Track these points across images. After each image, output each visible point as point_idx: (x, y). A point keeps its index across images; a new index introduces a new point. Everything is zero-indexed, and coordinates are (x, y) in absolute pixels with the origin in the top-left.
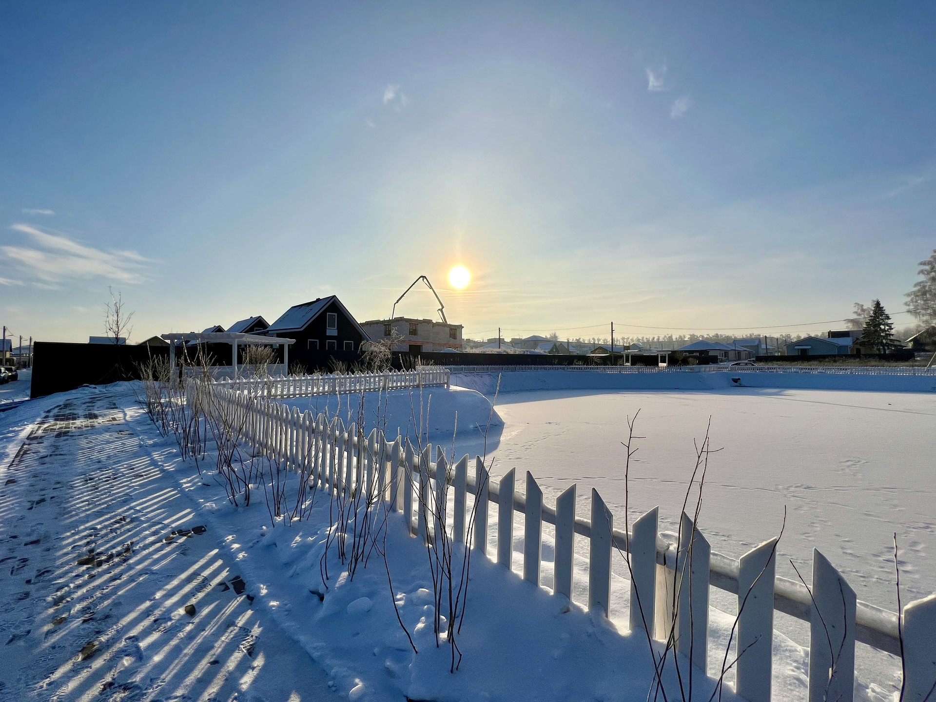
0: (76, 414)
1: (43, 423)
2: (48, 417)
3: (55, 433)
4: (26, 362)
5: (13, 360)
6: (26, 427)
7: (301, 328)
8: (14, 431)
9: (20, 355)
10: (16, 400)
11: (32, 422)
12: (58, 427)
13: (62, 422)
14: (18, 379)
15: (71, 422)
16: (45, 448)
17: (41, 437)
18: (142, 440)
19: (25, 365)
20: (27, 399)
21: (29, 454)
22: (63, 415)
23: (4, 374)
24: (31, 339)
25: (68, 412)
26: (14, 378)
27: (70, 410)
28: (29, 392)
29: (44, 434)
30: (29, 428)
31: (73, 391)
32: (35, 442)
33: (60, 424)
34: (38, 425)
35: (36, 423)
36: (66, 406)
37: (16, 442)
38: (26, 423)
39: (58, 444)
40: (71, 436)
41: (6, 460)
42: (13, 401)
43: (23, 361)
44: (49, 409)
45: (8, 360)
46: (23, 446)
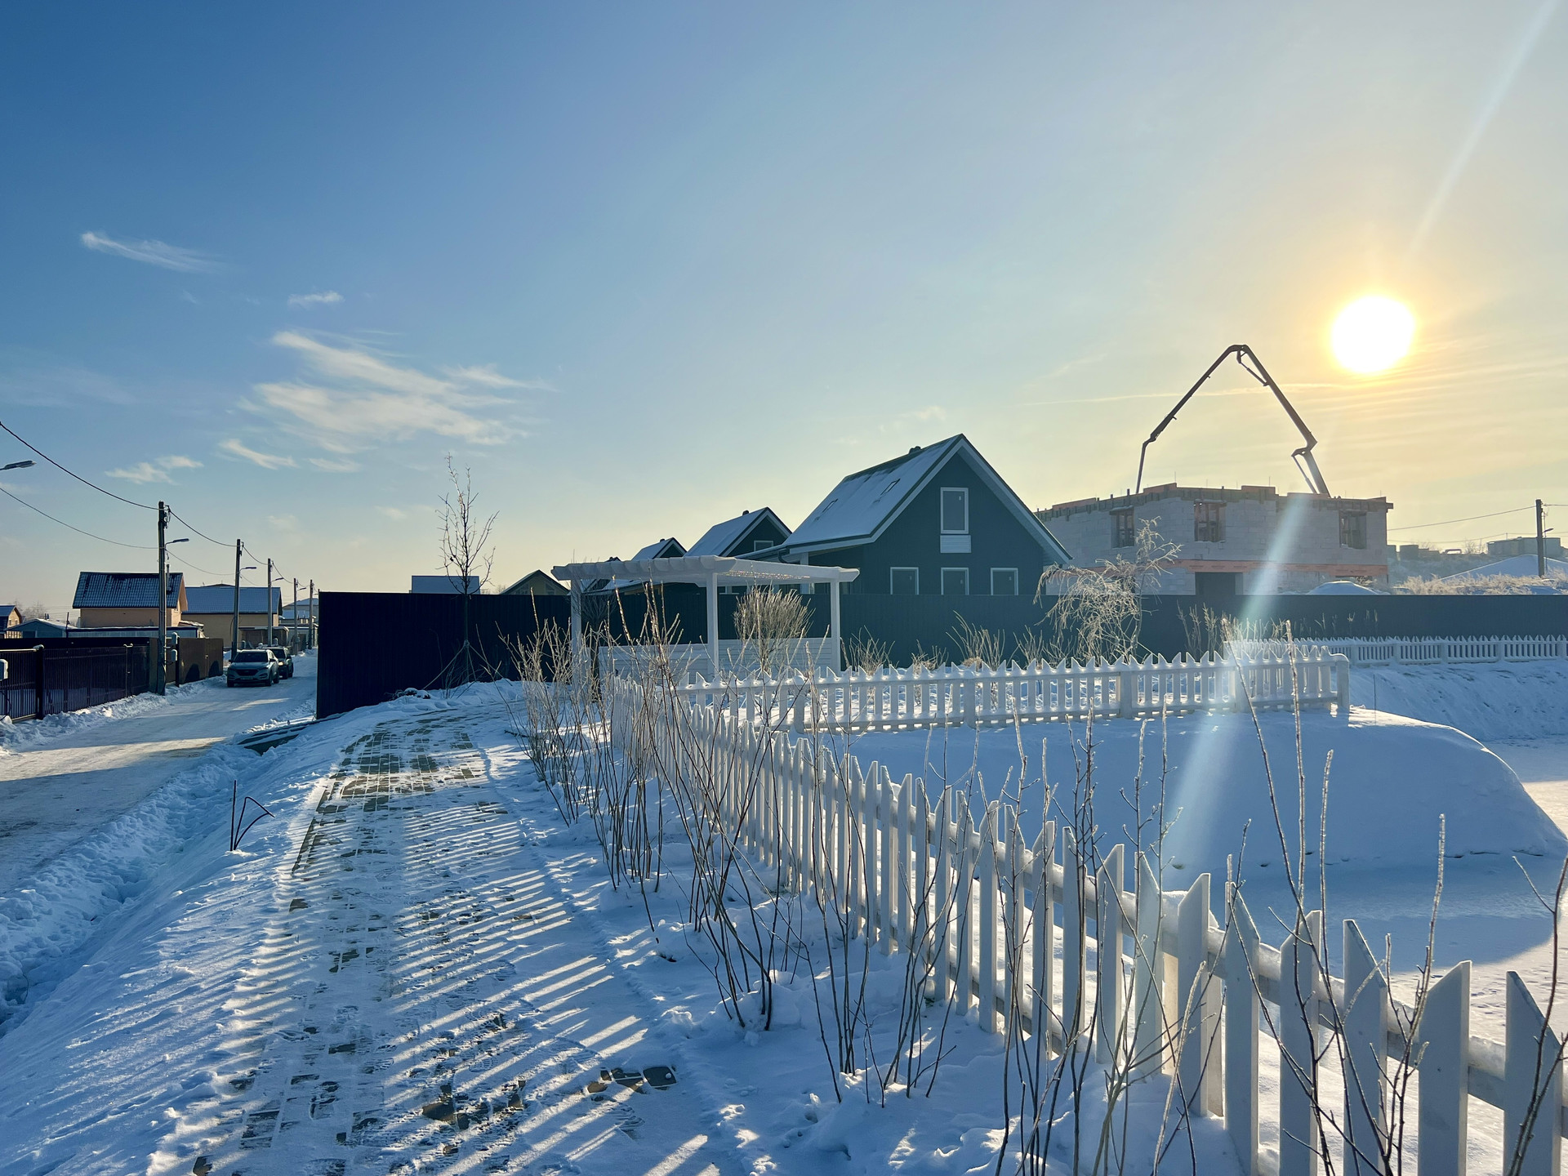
0: (396, 759)
1: (341, 775)
2: (349, 763)
3: (365, 801)
4: (305, 635)
5: (285, 631)
6: (314, 783)
7: (869, 536)
8: (295, 791)
9: (294, 621)
10: (293, 722)
11: (323, 773)
12: (368, 785)
13: (374, 776)
14: (294, 675)
15: (390, 775)
16: (349, 833)
17: (342, 808)
18: (524, 828)
19: (305, 645)
20: (310, 719)
21: (323, 844)
22: (375, 760)
23: (272, 663)
24: (312, 585)
25: (383, 752)
26: (286, 672)
27: (387, 747)
28: (313, 703)
29: (344, 802)
30: (321, 785)
31: (389, 704)
32: (330, 818)
33: (373, 780)
34: (334, 780)
35: (330, 775)
36: (379, 738)
37: (301, 815)
38: (313, 774)
39: (371, 826)
40: (391, 809)
41: (288, 856)
42: (289, 722)
43: (300, 635)
44: (350, 743)
45: (278, 633)
46: (312, 826)
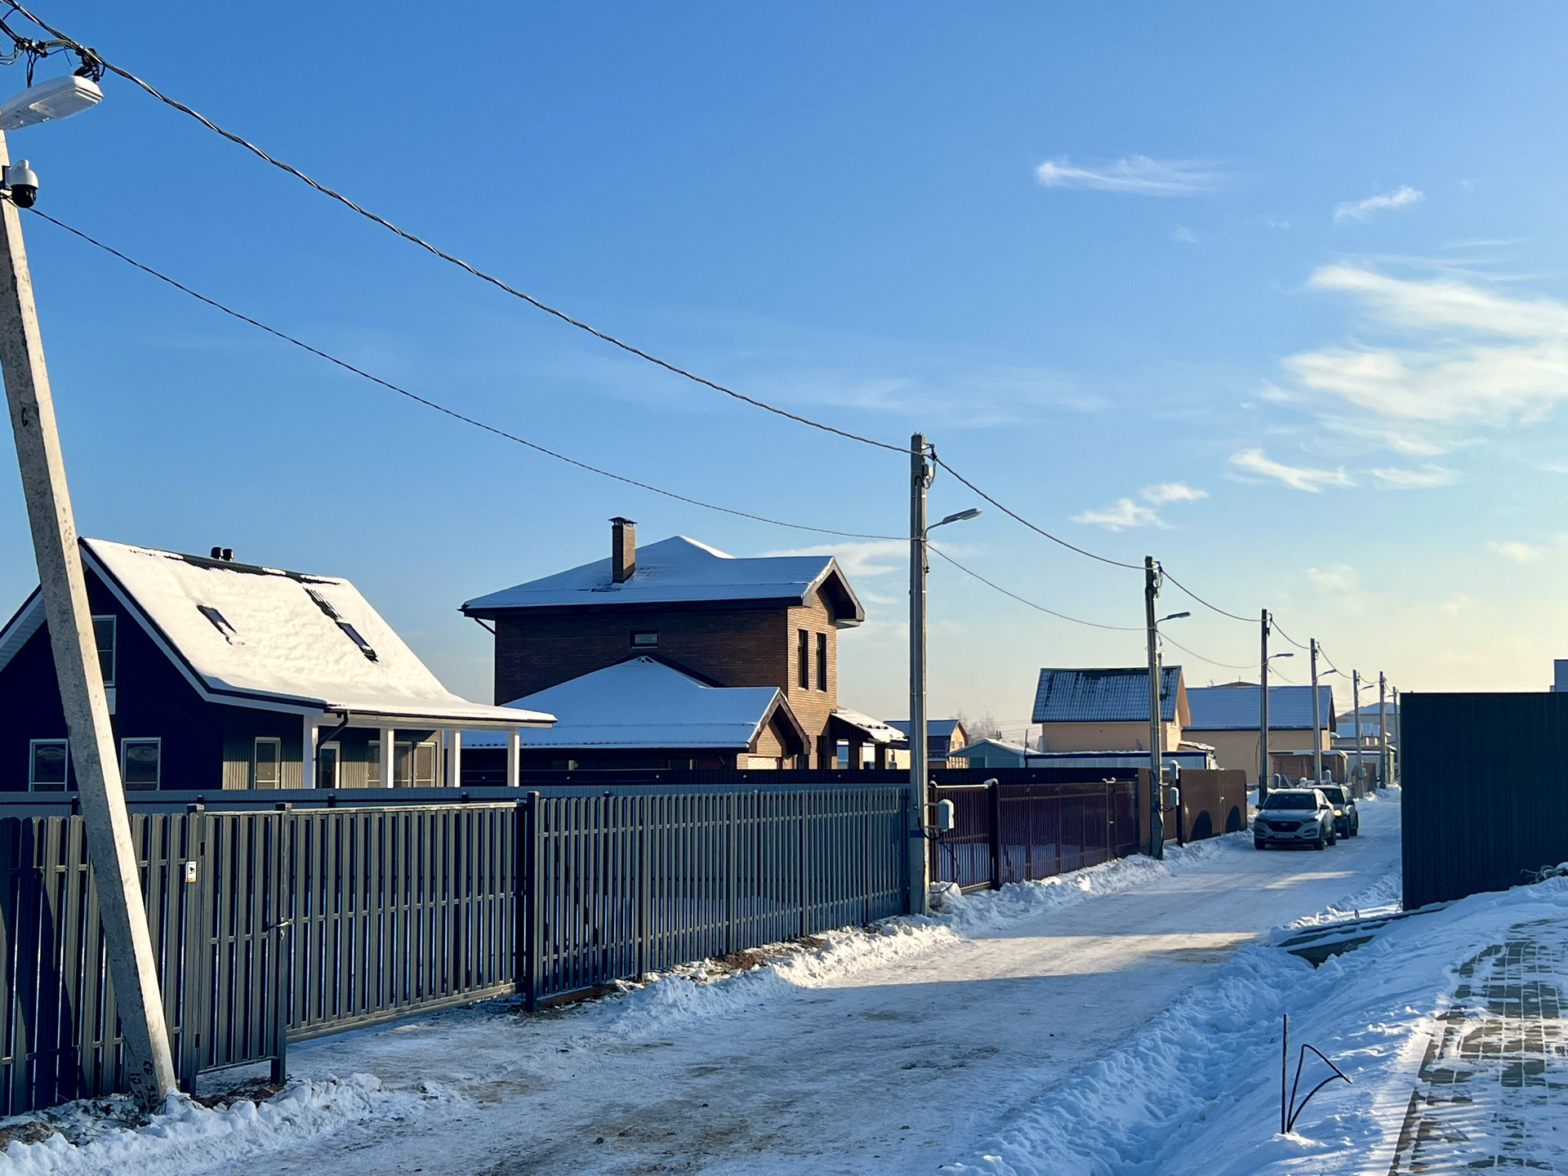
0: (1552, 992)
1: (1455, 1015)
2: (1468, 994)
3: (1501, 1066)
4: (1374, 765)
5: (1341, 758)
6: (1411, 1025)
8: (1379, 1038)
9: (1353, 742)
10: (1365, 915)
11: (1425, 1009)
12: (1503, 1038)
13: (1515, 1022)
14: (1358, 834)
15: (1544, 1022)
16: (1479, 1123)
17: (1463, 1076)
19: (1375, 781)
20: (1394, 909)
21: (1437, 1139)
22: (1514, 991)
23: (1323, 812)
24: (1382, 681)
25: (1528, 978)
26: (1346, 827)
27: (1532, 969)
28: (1395, 881)
29: (1465, 1065)
30: (1423, 1031)
31: (1529, 891)
32: (1441, 1091)
33: (1513, 1029)
34: (1445, 1024)
35: (1437, 1014)
36: (1517, 951)
37: (1392, 1083)
38: (1408, 1009)
39: (1517, 1115)
40: (1552, 1086)
41: (1377, 1154)
42: (1357, 913)
43: (1366, 765)
44: (1467, 957)
45: (1331, 762)
46: (1413, 1105)
